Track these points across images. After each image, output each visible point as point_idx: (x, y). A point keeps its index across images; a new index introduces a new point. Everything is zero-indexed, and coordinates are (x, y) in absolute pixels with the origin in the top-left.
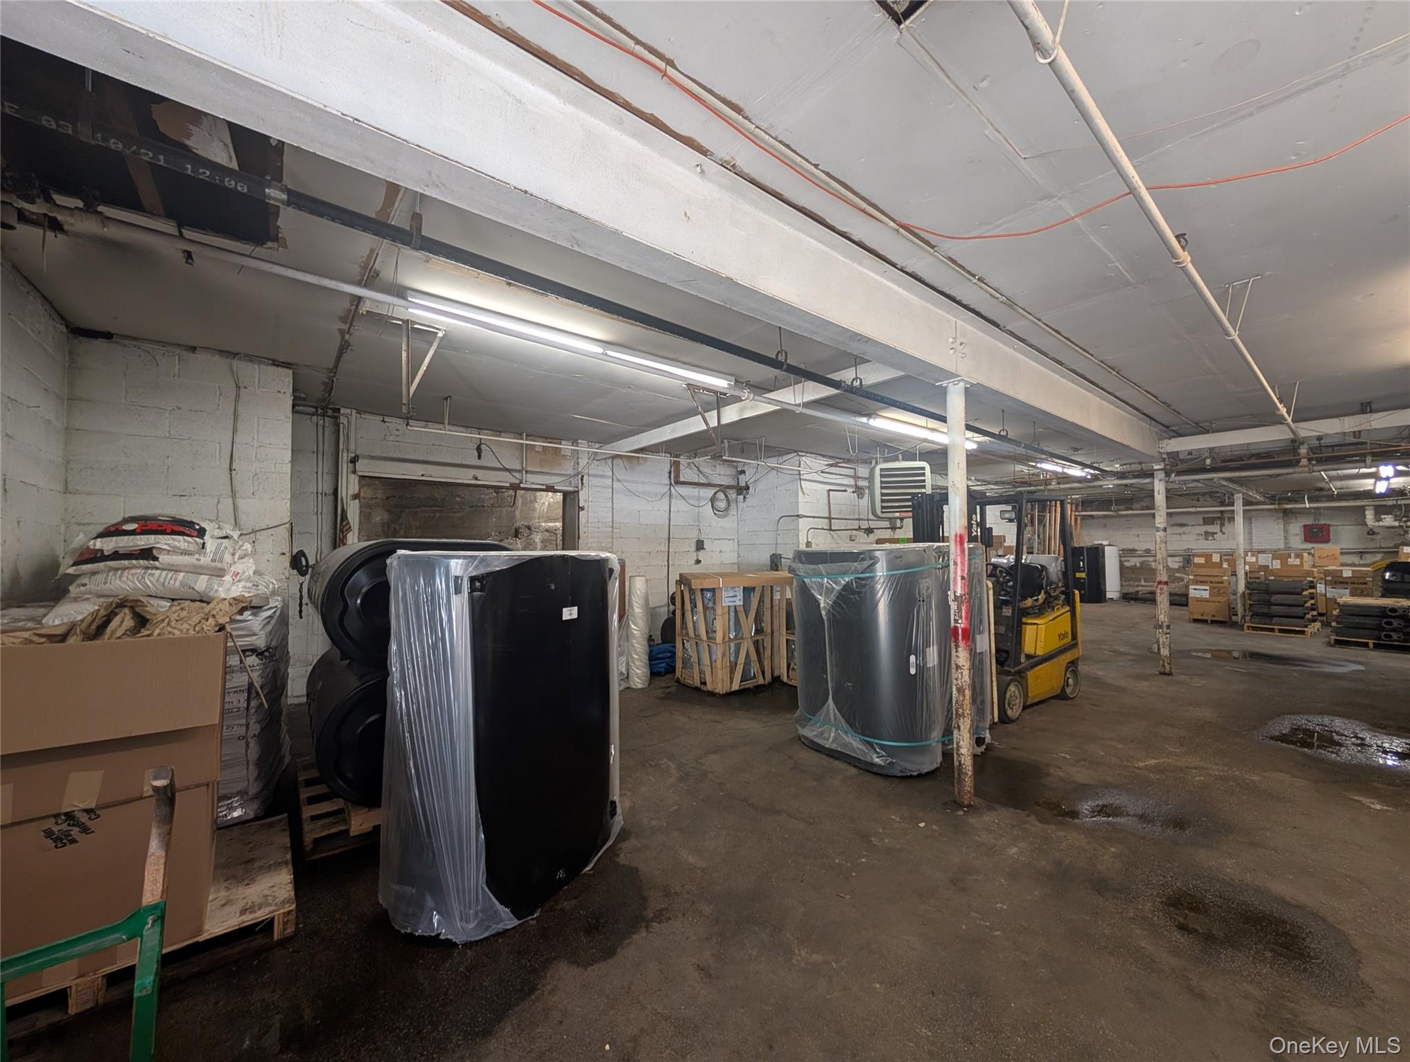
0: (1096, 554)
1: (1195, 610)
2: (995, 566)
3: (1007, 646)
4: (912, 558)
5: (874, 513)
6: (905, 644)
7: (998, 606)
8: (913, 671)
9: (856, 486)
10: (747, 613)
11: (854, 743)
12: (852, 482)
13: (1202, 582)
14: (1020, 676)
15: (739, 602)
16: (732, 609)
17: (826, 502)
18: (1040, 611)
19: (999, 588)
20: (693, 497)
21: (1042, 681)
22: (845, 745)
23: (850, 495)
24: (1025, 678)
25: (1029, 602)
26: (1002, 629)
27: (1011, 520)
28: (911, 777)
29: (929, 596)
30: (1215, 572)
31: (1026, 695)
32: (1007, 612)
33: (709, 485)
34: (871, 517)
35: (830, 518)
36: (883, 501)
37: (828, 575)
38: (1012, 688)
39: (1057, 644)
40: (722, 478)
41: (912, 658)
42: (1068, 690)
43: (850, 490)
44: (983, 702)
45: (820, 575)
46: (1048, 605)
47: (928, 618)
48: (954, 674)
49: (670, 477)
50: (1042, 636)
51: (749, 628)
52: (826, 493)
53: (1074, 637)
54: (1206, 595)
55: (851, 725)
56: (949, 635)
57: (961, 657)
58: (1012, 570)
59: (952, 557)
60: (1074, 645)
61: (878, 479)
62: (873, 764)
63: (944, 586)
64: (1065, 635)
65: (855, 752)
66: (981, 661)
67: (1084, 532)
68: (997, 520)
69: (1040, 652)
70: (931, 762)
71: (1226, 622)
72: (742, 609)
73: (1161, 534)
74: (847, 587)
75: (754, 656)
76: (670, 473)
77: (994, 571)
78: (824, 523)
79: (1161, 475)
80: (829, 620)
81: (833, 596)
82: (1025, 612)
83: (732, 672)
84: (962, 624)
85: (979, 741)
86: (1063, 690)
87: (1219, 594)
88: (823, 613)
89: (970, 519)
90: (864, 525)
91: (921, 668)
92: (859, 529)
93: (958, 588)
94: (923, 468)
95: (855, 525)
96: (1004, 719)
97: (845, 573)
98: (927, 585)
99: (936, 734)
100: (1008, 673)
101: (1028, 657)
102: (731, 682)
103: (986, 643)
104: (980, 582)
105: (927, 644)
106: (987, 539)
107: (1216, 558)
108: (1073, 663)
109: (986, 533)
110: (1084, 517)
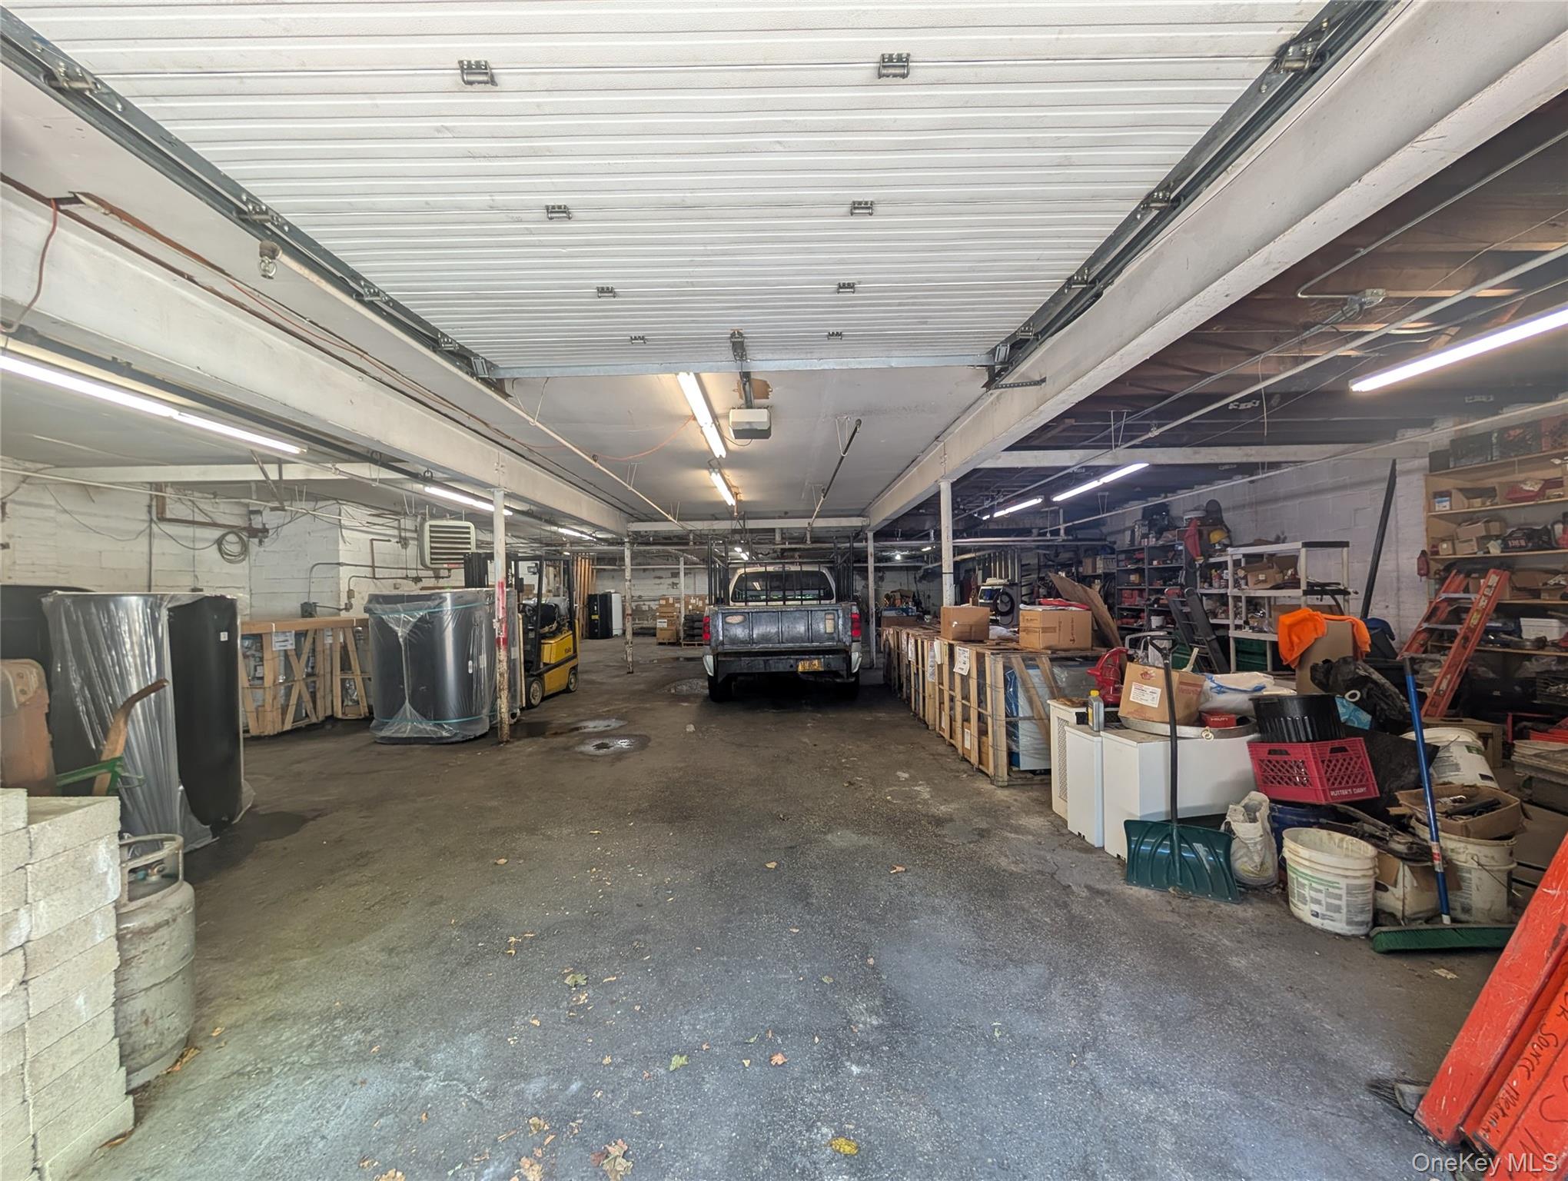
0: (606, 599)
1: (662, 636)
2: (525, 605)
3: (532, 657)
4: (470, 598)
5: (423, 563)
6: (464, 655)
7: (526, 632)
8: (470, 671)
9: (400, 537)
10: (298, 655)
11: (427, 727)
12: (396, 532)
13: (664, 617)
14: (540, 677)
15: (290, 646)
16: (282, 654)
17: (369, 550)
18: (553, 635)
19: (527, 620)
20: (186, 538)
21: (554, 680)
22: (420, 731)
23: (393, 546)
24: (543, 679)
25: (547, 629)
26: (528, 647)
27: (534, 573)
28: (470, 740)
29: (481, 622)
30: (670, 610)
31: (543, 691)
32: (532, 635)
33: (215, 525)
34: (420, 567)
35: (373, 567)
36: (432, 553)
37: (405, 611)
38: (535, 685)
39: (564, 656)
40: (227, 516)
41: (470, 663)
42: (571, 687)
43: (394, 540)
44: (515, 690)
45: (398, 611)
46: (559, 630)
47: (481, 637)
48: (498, 666)
49: (150, 512)
50: (554, 651)
51: (300, 669)
52: (369, 543)
53: (575, 651)
54: (665, 625)
55: (425, 717)
56: (494, 643)
57: (502, 655)
58: (535, 609)
59: (496, 596)
60: (575, 657)
61: (427, 534)
62: (442, 738)
63: (492, 615)
64: (569, 650)
65: (427, 733)
66: (514, 665)
67: (599, 583)
68: (525, 571)
69: (553, 662)
70: (483, 728)
71: (676, 643)
72: (293, 653)
73: (628, 583)
74: (421, 619)
75: (307, 697)
76: (150, 506)
77: (522, 609)
78: (368, 572)
79: (627, 545)
80: (405, 644)
81: (409, 627)
82: (544, 636)
83: (284, 712)
84: (502, 636)
85: (513, 716)
86: (568, 686)
87: (672, 625)
88: (401, 640)
89: (507, 572)
90: (413, 574)
91: (478, 670)
92: (407, 578)
93: (500, 614)
94: (468, 528)
95: (401, 573)
96: (530, 706)
97: (420, 609)
98: (480, 615)
99: (486, 711)
100: (533, 676)
101: (545, 664)
102: (283, 723)
103: (518, 653)
104: (513, 613)
105: (480, 653)
106: (520, 586)
107: (671, 601)
108: (574, 668)
109: (519, 582)
110: (599, 570)
